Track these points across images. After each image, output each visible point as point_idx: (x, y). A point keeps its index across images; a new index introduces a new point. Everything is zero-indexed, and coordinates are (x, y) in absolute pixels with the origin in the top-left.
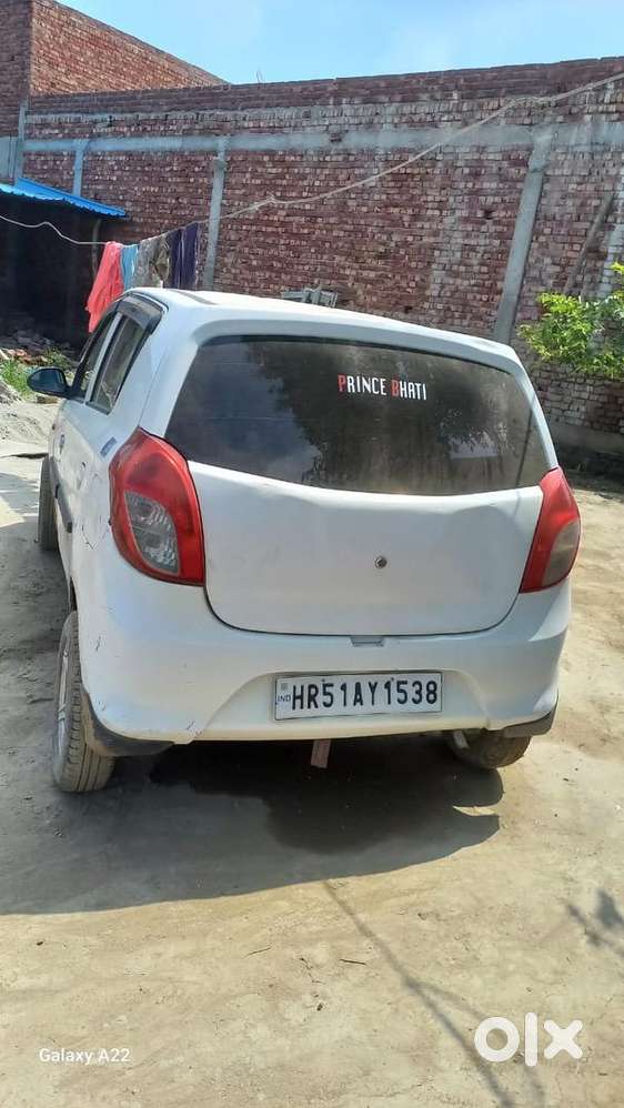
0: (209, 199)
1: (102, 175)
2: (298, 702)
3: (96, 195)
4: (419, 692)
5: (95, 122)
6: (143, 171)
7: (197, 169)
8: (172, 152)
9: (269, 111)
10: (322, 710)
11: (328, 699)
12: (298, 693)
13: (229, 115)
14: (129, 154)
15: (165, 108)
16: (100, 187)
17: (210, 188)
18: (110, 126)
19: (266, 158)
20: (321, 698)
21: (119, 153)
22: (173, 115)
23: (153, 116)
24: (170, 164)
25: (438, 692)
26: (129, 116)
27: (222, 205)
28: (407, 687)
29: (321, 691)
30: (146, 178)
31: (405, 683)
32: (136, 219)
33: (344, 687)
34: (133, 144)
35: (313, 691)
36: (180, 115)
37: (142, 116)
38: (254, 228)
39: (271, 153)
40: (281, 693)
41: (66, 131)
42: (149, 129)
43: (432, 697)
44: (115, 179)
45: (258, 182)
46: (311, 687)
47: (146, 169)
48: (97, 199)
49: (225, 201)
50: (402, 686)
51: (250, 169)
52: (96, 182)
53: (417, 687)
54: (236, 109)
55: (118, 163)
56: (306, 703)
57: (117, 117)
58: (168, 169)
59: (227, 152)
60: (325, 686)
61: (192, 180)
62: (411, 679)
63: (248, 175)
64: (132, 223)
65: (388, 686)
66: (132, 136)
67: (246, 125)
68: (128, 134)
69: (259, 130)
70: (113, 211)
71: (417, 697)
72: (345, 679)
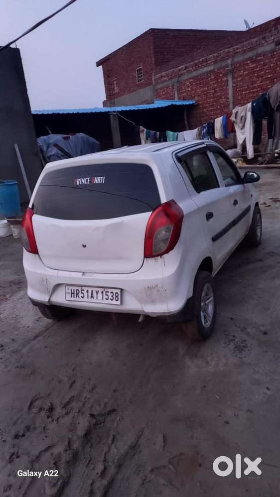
0: (227, 86)
1: (185, 89)
2: (73, 295)
3: (183, 98)
4: (112, 296)
5: (180, 70)
6: (201, 83)
7: (221, 75)
8: (210, 72)
9: (247, 42)
10: (81, 299)
11: (82, 295)
12: (73, 292)
13: (231, 49)
14: (193, 78)
15: (205, 55)
16: (185, 94)
17: (227, 81)
18: (185, 69)
19: (249, 62)
20: (80, 295)
21: (190, 79)
22: (209, 57)
23: (201, 60)
24: (210, 77)
25: (119, 297)
26: (192, 63)
27: (233, 86)
28: (109, 294)
29: (80, 292)
30: (202, 85)
31: (108, 292)
32: (200, 103)
33: (87, 291)
34: (194, 74)
35: (78, 292)
36: (211, 56)
37: (197, 61)
38: (247, 92)
39: (250, 59)
40: (67, 291)
41: (170, 77)
42: (200, 65)
43: (117, 298)
44: (190, 89)
45: (247, 72)
46: (77, 290)
47: (201, 81)
48: (184, 99)
49: (234, 85)
50: (107, 293)
51: (242, 68)
52: (183, 93)
53: (112, 294)
54: (233, 46)
55: (190, 83)
56: (75, 296)
57: (187, 65)
58: (209, 79)
59: (232, 65)
60: (82, 290)
61: (219, 80)
62: (110, 290)
63: (242, 71)
64: (198, 105)
65: (102, 292)
66: (194, 71)
67: (238, 51)
68: (193, 70)
69: (244, 52)
70: (190, 102)
71: (112, 298)
72: (88, 288)
